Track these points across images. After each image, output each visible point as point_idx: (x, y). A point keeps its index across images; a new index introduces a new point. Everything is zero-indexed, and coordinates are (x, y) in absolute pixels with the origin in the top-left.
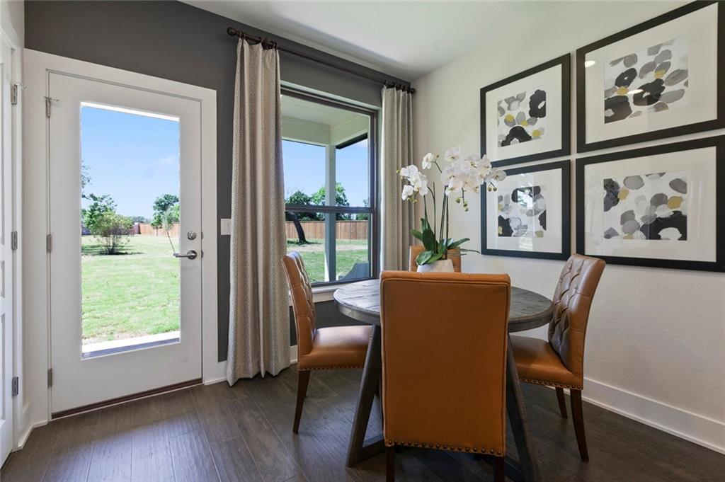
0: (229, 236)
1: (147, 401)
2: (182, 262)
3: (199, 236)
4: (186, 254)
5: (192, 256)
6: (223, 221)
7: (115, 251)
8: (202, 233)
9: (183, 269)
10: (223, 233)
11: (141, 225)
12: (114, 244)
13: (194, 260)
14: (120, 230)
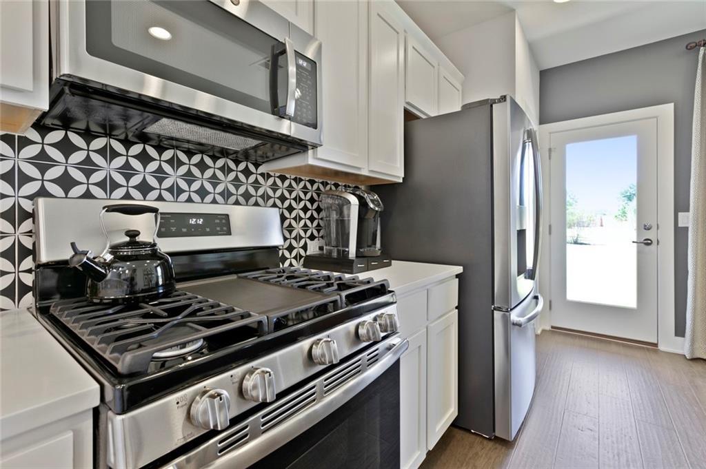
0: (687, 228)
1: (610, 342)
2: (638, 247)
3: (654, 228)
4: (642, 240)
5: (648, 243)
6: (681, 215)
7: (579, 242)
8: (658, 225)
9: (639, 253)
10: (680, 225)
11: (603, 217)
12: (578, 235)
13: (650, 247)
14: (583, 222)
